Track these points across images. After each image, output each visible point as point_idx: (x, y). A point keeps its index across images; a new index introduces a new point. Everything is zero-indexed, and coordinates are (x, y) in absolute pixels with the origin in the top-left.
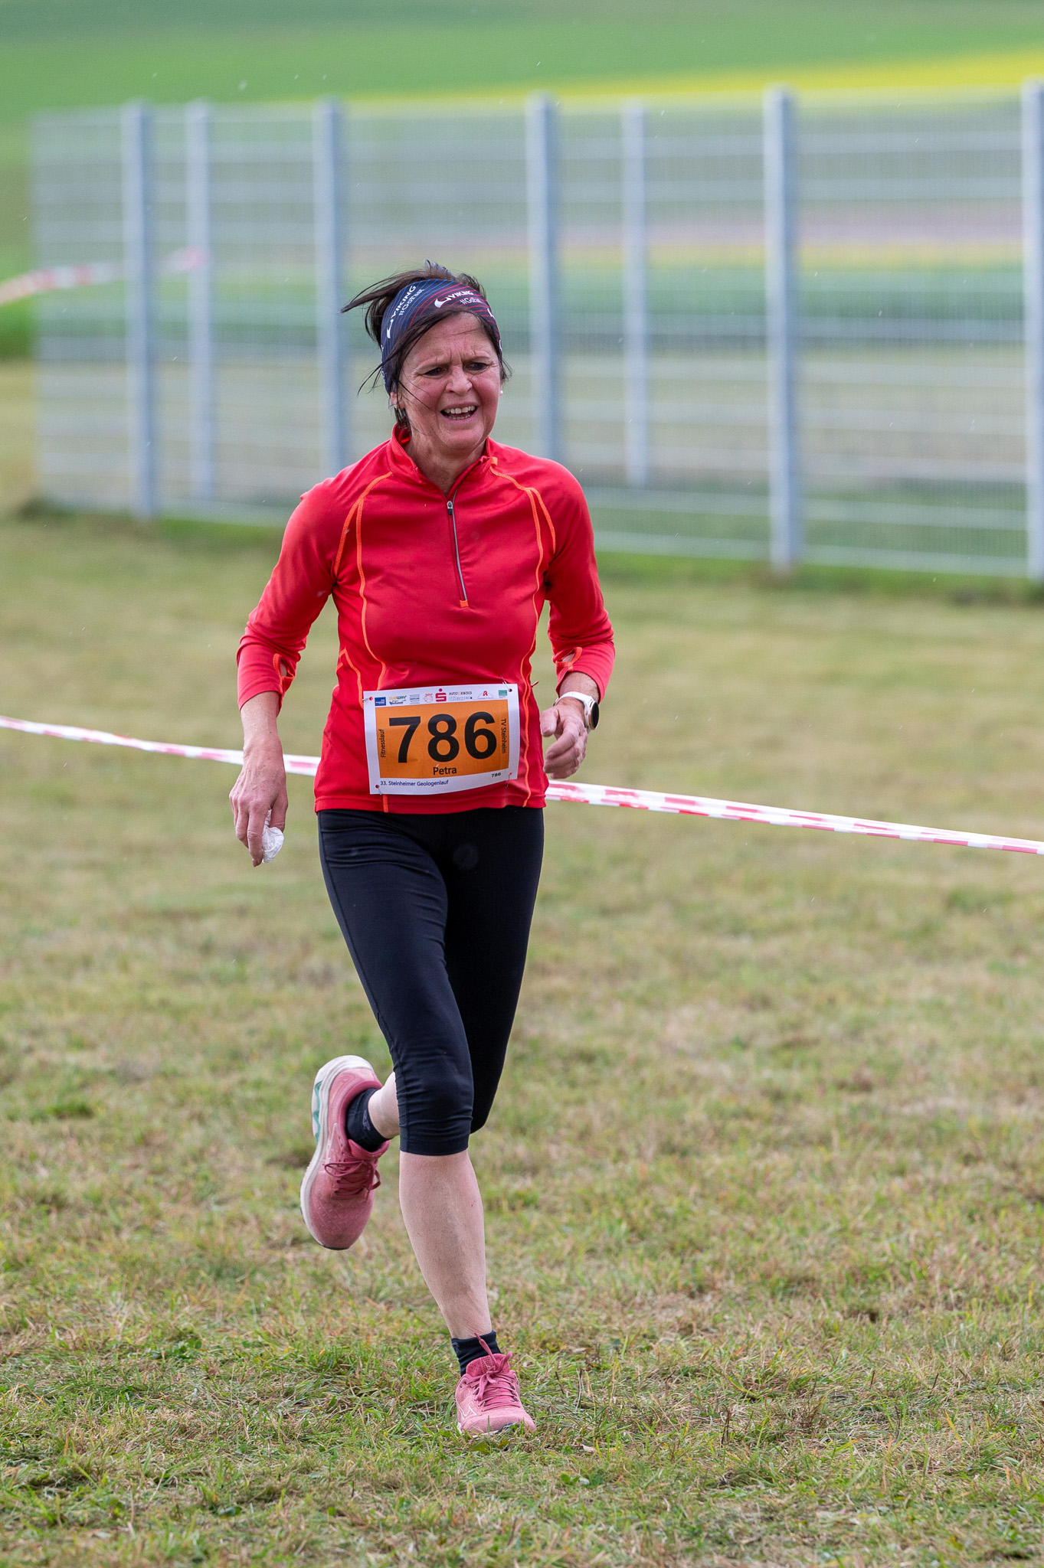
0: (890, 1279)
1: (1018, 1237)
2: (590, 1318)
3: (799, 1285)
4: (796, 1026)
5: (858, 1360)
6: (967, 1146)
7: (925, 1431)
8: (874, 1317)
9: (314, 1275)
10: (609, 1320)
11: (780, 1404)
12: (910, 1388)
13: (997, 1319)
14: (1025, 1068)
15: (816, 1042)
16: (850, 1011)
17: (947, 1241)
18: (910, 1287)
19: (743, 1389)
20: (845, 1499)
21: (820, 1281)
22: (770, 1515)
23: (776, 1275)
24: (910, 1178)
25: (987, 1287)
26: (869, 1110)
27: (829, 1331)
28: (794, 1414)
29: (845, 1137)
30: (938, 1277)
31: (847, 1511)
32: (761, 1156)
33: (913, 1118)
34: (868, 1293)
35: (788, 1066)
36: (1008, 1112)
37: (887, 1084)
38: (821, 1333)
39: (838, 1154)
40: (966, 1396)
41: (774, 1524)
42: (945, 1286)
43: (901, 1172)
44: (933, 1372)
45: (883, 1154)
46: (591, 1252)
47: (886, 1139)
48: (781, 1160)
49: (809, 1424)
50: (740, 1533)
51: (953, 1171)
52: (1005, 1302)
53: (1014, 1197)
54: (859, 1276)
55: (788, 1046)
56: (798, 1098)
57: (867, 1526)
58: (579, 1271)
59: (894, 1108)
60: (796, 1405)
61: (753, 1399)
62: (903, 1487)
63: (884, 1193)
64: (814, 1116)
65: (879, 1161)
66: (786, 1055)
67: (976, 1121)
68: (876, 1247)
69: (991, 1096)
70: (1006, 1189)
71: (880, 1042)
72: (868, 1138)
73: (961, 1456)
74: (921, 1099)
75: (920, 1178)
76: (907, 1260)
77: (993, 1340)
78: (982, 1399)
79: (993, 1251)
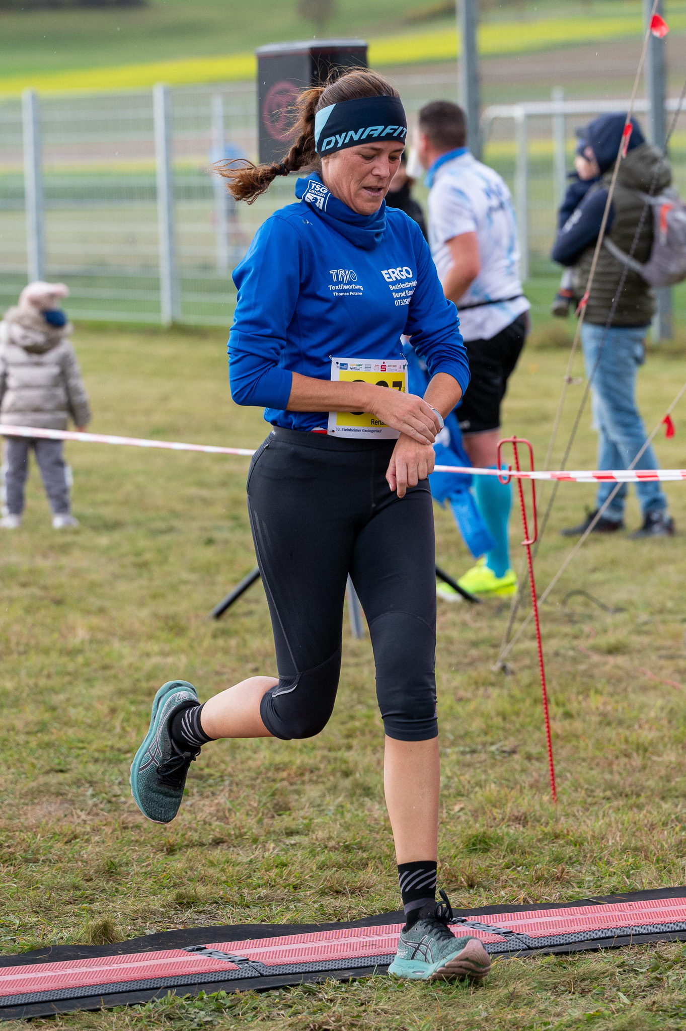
75: (3, 595)
77: (42, 670)
78: (39, 698)
79: (39, 628)
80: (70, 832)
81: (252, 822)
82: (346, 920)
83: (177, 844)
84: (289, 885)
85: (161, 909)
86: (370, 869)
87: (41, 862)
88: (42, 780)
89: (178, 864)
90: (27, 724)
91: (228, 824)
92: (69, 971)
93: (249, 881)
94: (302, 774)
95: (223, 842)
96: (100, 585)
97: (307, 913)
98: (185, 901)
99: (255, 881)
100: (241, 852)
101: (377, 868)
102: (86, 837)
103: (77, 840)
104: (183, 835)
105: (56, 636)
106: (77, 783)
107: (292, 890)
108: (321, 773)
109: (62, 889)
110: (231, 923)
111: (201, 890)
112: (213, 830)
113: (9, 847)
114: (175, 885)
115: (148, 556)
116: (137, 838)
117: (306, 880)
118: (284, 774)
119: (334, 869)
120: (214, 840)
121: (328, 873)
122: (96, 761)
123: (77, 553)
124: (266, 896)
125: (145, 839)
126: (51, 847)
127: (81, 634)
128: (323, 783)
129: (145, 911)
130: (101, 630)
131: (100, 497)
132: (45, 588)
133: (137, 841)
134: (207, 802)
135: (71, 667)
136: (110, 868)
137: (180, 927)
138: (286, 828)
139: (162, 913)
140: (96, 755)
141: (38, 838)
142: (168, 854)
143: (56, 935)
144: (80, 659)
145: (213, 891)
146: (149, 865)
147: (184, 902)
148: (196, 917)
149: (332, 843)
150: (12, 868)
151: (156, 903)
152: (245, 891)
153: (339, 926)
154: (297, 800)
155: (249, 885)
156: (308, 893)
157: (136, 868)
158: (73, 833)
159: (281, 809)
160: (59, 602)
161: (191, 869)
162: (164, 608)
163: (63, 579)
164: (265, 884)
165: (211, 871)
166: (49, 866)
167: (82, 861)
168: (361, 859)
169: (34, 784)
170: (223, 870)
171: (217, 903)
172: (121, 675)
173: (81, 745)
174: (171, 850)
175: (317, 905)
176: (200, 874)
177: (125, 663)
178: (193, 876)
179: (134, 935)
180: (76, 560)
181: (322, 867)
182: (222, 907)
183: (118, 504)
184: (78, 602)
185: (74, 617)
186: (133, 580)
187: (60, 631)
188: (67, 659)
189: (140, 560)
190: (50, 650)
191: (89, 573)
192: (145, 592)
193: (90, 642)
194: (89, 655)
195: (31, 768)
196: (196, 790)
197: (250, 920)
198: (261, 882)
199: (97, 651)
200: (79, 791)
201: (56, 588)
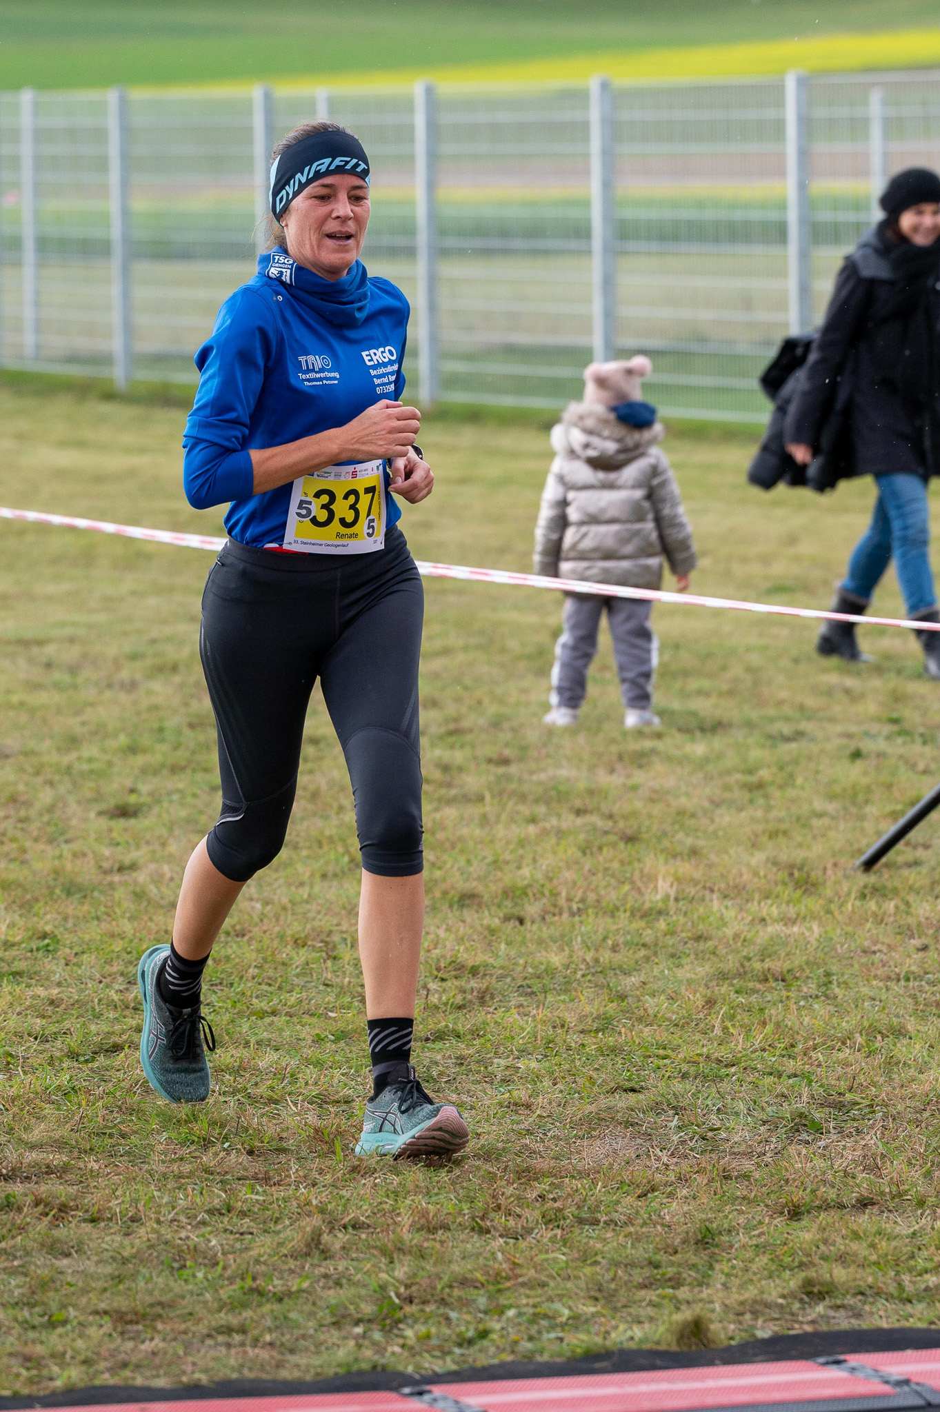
0: (531, 895)
1: (616, 865)
2: (326, 922)
3: (469, 900)
4: (456, 719)
5: (513, 952)
6: (578, 803)
7: (563, 1001)
8: (522, 921)
9: (135, 893)
10: (338, 925)
11: (462, 982)
12: (551, 972)
13: (606, 923)
14: (614, 749)
15: (471, 731)
16: (492, 709)
17: (569, 868)
18: (544, 900)
19: (436, 973)
20: (512, 1051)
21: (482, 897)
22: (461, 1061)
24: (541, 825)
25: (598, 901)
26: (508, 778)
27: (492, 932)
28: (472, 991)
29: (493, 797)
30: (564, 893)
31: (514, 1059)
33: (540, 783)
34: (516, 905)
35: (452, 747)
36: (604, 779)
37: (521, 759)
38: (486, 933)
39: (491, 807)
40: (589, 977)
41: (464, 1067)
42: (569, 900)
43: (533, 820)
44: (565, 961)
45: (521, 808)
46: (324, 876)
47: (522, 798)
49: (483, 998)
50: (441, 1074)
51: (569, 820)
52: (613, 912)
53: (612, 838)
54: (507, 893)
55: (451, 733)
56: (460, 769)
57: (528, 1069)
58: (317, 889)
59: (526, 776)
60: (473, 983)
61: (443, 980)
62: (550, 1042)
63: (522, 835)
64: (472, 782)
65: (518, 812)
66: (450, 739)
67: (582, 785)
68: (520, 873)
69: (592, 768)
70: (606, 833)
71: (514, 730)
72: (509, 797)
73: (589, 1020)
74: (544, 770)
75: (548, 825)
76: (542, 882)
77: (605, 939)
78: (601, 979)
79: (600, 875)
80: (645, 1181)
81: (916, 1175)
83: (804, 1205)
85: (781, 1301)
87: (602, 1224)
88: (604, 1102)
89: (805, 1234)
90: (582, 1018)
91: (880, 1176)
92: (643, 1388)
93: (912, 1263)
95: (873, 1204)
96: (693, 815)
98: (815, 1290)
99: (921, 1263)
100: (899, 1220)
102: (669, 1189)
103: (656, 1194)
104: (813, 1191)
105: (626, 888)
106: (656, 1108)
109: (634, 1265)
110: (884, 1324)
111: (840, 1274)
112: (858, 1186)
113: (554, 1200)
114: (801, 1265)
115: (764, 774)
116: (745, 1193)
120: (858, 1200)
122: (684, 1076)
123: (659, 766)
125: (755, 1196)
126: (618, 1202)
127: (665, 887)
129: (755, 1302)
130: (695, 882)
131: (694, 684)
132: (611, 816)
133: (744, 1198)
134: (849, 1143)
135: (649, 936)
136: (704, 1237)
137: (808, 1328)
139: (781, 1306)
140: (685, 1067)
141: (599, 1187)
142: (790, 1219)
143: (625, 1334)
144: (662, 925)
145: (858, 1276)
146: (762, 1233)
147: (814, 1292)
148: (832, 1313)
150: (559, 1232)
151: (773, 1291)
152: (906, 1278)
155: (910, 1270)
157: (743, 1238)
158: (649, 1183)
160: (630, 839)
161: (825, 1242)
162: (787, 852)
163: (638, 805)
165: (855, 1246)
166: (614, 1230)
167: (663, 1225)
169: (593, 1108)
170: (873, 1246)
171: (862, 1294)
172: (722, 950)
173: (661, 1052)
174: (795, 1213)
176: (839, 1249)
177: (729, 932)
178: (827, 1252)
179: (741, 1336)
180: (656, 776)
182: (871, 1300)
183: (721, 694)
184: (659, 840)
185: (652, 862)
186: (741, 809)
187: (633, 882)
188: (642, 924)
189: (753, 779)
190: (618, 909)
191: (677, 797)
192: (759, 828)
193: (677, 900)
194: (675, 918)
195: (587, 1084)
196: (832, 1125)
197: (912, 1323)
198: (929, 1265)
199: (685, 914)
200: (659, 1121)
201: (625, 817)
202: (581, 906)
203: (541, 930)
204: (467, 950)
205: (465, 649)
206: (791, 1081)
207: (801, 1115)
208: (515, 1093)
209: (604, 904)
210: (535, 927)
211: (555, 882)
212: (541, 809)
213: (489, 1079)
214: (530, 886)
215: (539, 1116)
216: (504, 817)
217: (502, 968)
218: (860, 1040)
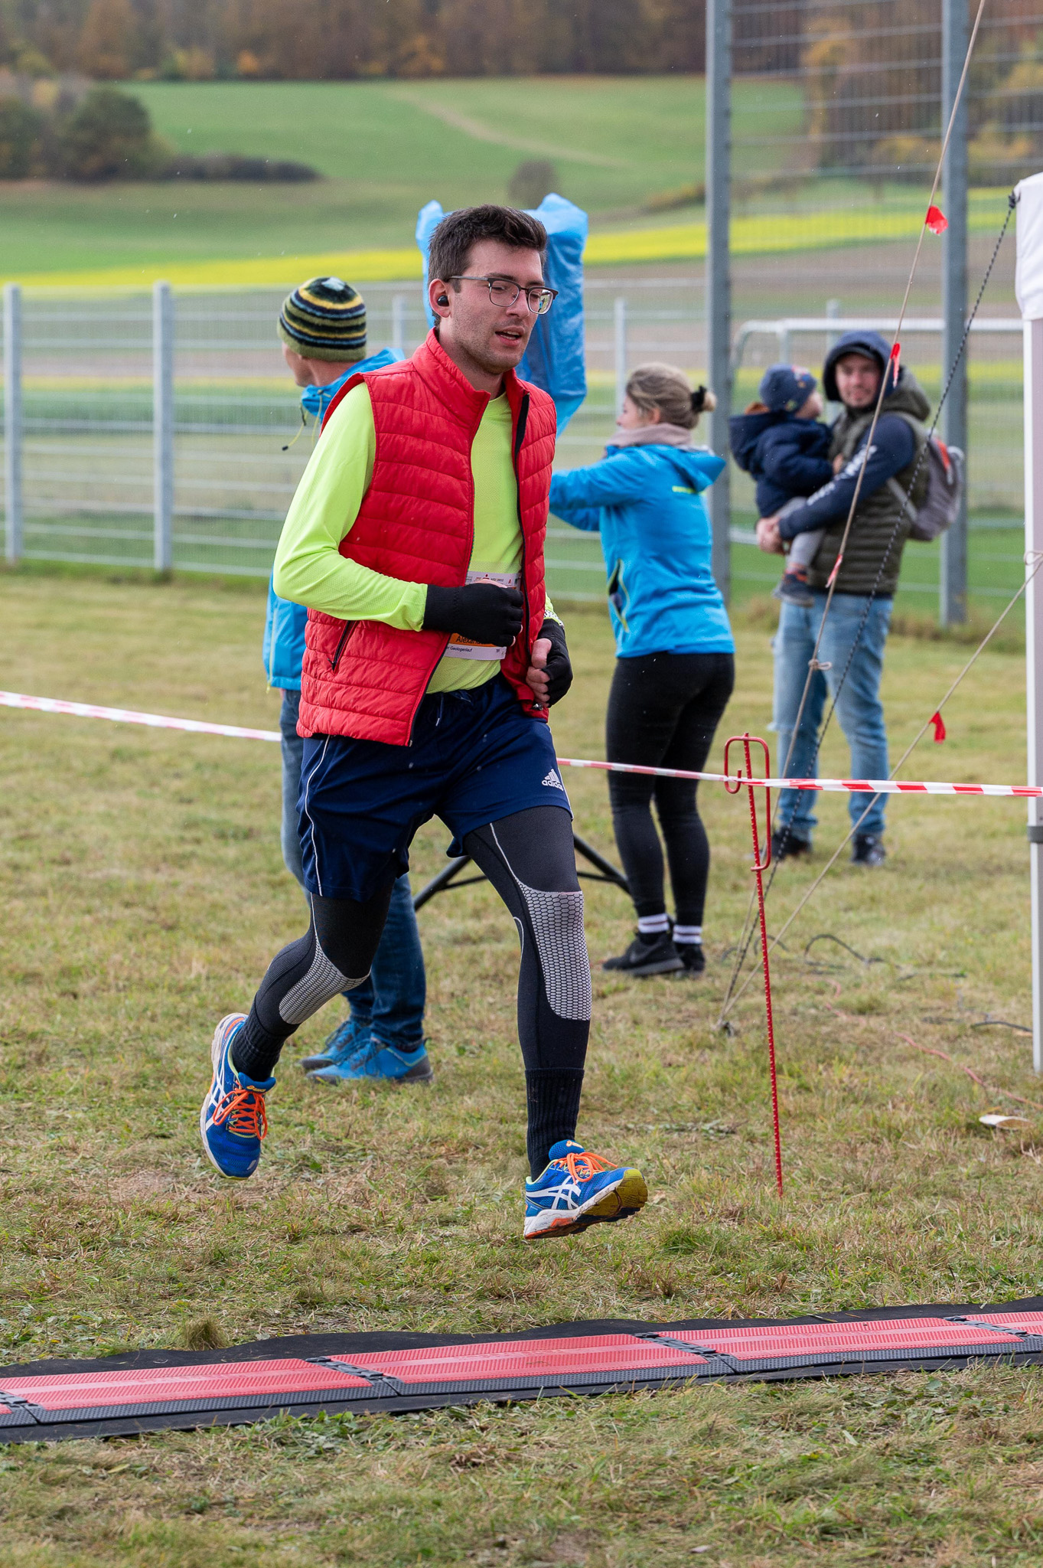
0: (84, 974)
1: (157, 950)
3: (31, 978)
4: (26, 827)
5: (67, 1021)
6: (127, 897)
7: (108, 1063)
8: (75, 996)
11: (22, 1046)
12: (98, 1038)
13: (146, 997)
14: (159, 852)
15: (37, 836)
16: (57, 818)
17: (117, 952)
18: (95, 979)
20: (62, 1103)
21: (43, 975)
22: (19, 1112)
23: (18, 972)
24: (95, 915)
25: (141, 979)
26: (69, 876)
27: (49, 1004)
28: (30, 1054)
29: (55, 892)
30: (112, 973)
31: (63, 1110)
32: (7, 902)
33: (95, 880)
34: (72, 982)
35: (22, 849)
36: (149, 876)
37: (79, 860)
38: (45, 1005)
39: (53, 900)
40: (130, 1043)
42: (117, 978)
43: (89, 912)
44: (111, 1029)
45: (79, 901)
47: (80, 893)
48: (19, 904)
49: (41, 1059)
51: (119, 912)
52: (153, 988)
53: (155, 927)
54: (66, 972)
55: (22, 838)
56: (28, 869)
57: (75, 1118)
59: (83, 875)
60: (32, 1047)
61: (7, 1044)
62: (95, 1096)
63: (79, 924)
64: (37, 879)
65: (76, 905)
66: (21, 843)
67: (131, 882)
68: (75, 955)
69: (140, 868)
70: (150, 922)
71: (75, 836)
72: (69, 892)
73: (128, 1078)
74: (99, 870)
75: (100, 915)
76: (93, 963)
77: (145, 1010)
78: (140, 1044)
79: (143, 958)
80: (169, 1212)
81: (398, 1207)
82: (508, 1330)
83: (302, 1231)
84: (440, 1285)
85: (278, 1310)
86: (542, 1270)
87: (131, 1246)
88: (139, 1146)
89: (301, 1254)
90: (123, 1077)
91: (368, 1208)
92: (159, 1381)
93: (391, 1279)
94: (465, 1150)
95: (360, 1230)
96: (224, 908)
97: (461, 1320)
98: (308, 1300)
99: (398, 1279)
100: (382, 1243)
101: (551, 1268)
104: (310, 1220)
105: (165, 968)
106: (182, 1152)
107: (443, 1291)
108: (489, 1149)
109: (156, 1280)
110: (365, 1329)
111: (329, 1287)
112: (349, 1216)
113: (92, 1226)
114: (296, 1281)
116: (253, 1221)
117: (461, 1280)
118: (443, 1150)
119: (497, 1267)
120: (349, 1228)
121: (489, 1271)
123: (196, 866)
124: (410, 1299)
125: (261, 1224)
126: (145, 1229)
127: (198, 967)
128: (489, 1161)
129: (256, 1310)
130: (223, 963)
131: (229, 798)
132: (154, 909)
133: (252, 1225)
134: (344, 1180)
135: (182, 1008)
136: (217, 1258)
137: (300, 1332)
138: (441, 1216)
139: (278, 1313)
141: (130, 1216)
142: (290, 1242)
143: (144, 1337)
144: (194, 999)
145: (344, 1289)
146: (266, 1254)
147: (307, 1302)
148: (321, 1320)
149: (497, 1236)
150: (94, 1253)
152: (385, 1291)
153: (499, 1337)
154: (456, 1182)
155: (389, 1284)
156: (463, 1296)
157: (248, 1258)
158: (173, 1213)
159: (437, 1191)
160: (170, 928)
161: (318, 1261)
163: (178, 899)
164: (410, 1283)
165: (343, 1265)
166: (141, 1251)
167: (182, 1248)
168: (532, 1257)
169: (127, 1151)
170: (358, 1264)
171: (346, 1304)
173: (189, 1105)
174: (295, 1238)
175: (472, 1311)
176: (329, 1267)
178: (320, 1270)
179: (243, 1338)
180: (194, 875)
181: (482, 1265)
182: (354, 1309)
183: (252, 807)
184: (195, 928)
185: (189, 946)
186: (265, 903)
187: (171, 964)
188: (178, 998)
189: (276, 878)
190: (157, 986)
191: (211, 892)
192: (279, 918)
193: (208, 978)
194: (205, 993)
195: (125, 1131)
196: (330, 1165)
197: (389, 1327)
198: (405, 1281)
199: (214, 990)
200: (185, 1162)
201: (167, 910)
202: (127, 983)
203: (91, 1003)
204: (27, 1020)
205: (36, 767)
206: (297, 1129)
207: (305, 1157)
208: (64, 1139)
209: (146, 980)
210: (86, 1002)
211: (105, 963)
212: (97, 902)
213: (41, 1126)
214: (84, 966)
215: (84, 1158)
216: (64, 909)
217: (57, 1034)
218: (355, 1094)
